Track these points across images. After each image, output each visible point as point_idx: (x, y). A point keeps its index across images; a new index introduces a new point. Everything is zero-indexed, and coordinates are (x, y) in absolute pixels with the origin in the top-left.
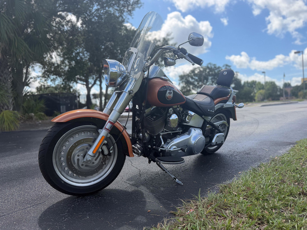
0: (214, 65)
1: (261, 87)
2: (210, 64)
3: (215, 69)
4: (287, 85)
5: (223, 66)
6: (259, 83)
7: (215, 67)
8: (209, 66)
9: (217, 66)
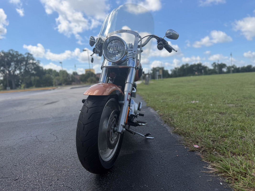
0: (16, 52)
1: (56, 74)
2: (12, 50)
3: (17, 55)
4: (75, 74)
5: (26, 54)
6: (55, 71)
7: (18, 54)
8: (11, 52)
9: (20, 53)
